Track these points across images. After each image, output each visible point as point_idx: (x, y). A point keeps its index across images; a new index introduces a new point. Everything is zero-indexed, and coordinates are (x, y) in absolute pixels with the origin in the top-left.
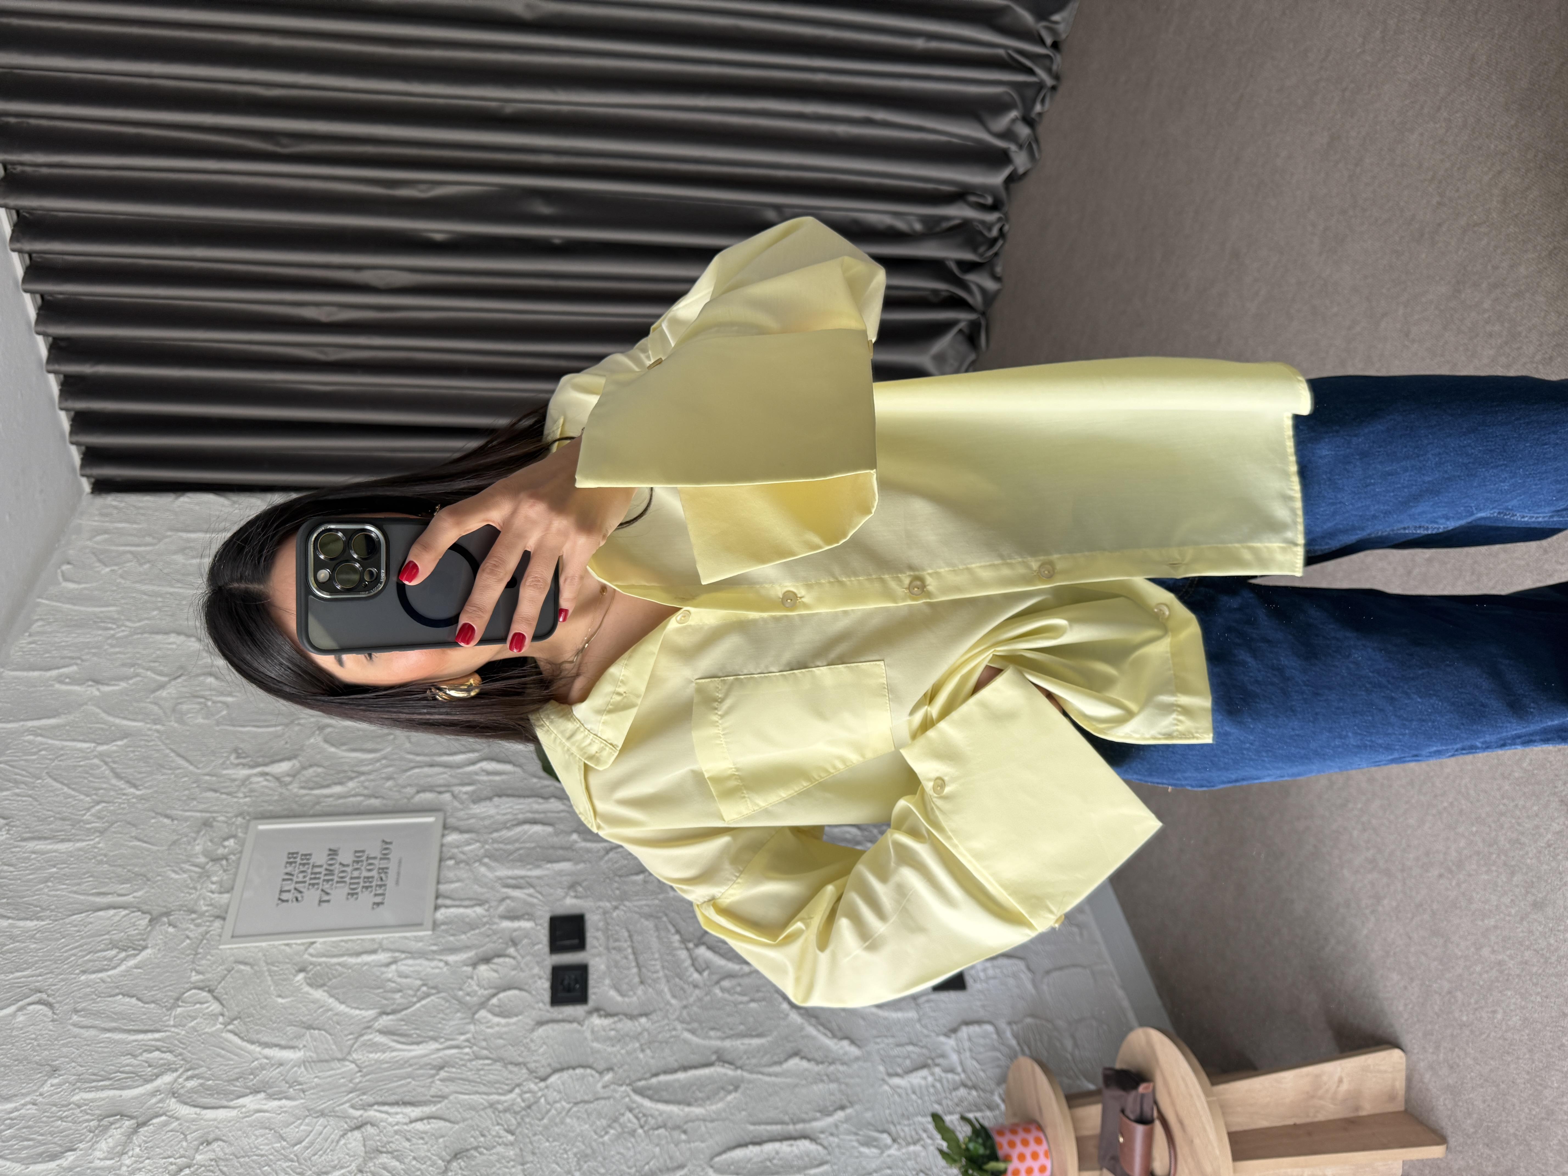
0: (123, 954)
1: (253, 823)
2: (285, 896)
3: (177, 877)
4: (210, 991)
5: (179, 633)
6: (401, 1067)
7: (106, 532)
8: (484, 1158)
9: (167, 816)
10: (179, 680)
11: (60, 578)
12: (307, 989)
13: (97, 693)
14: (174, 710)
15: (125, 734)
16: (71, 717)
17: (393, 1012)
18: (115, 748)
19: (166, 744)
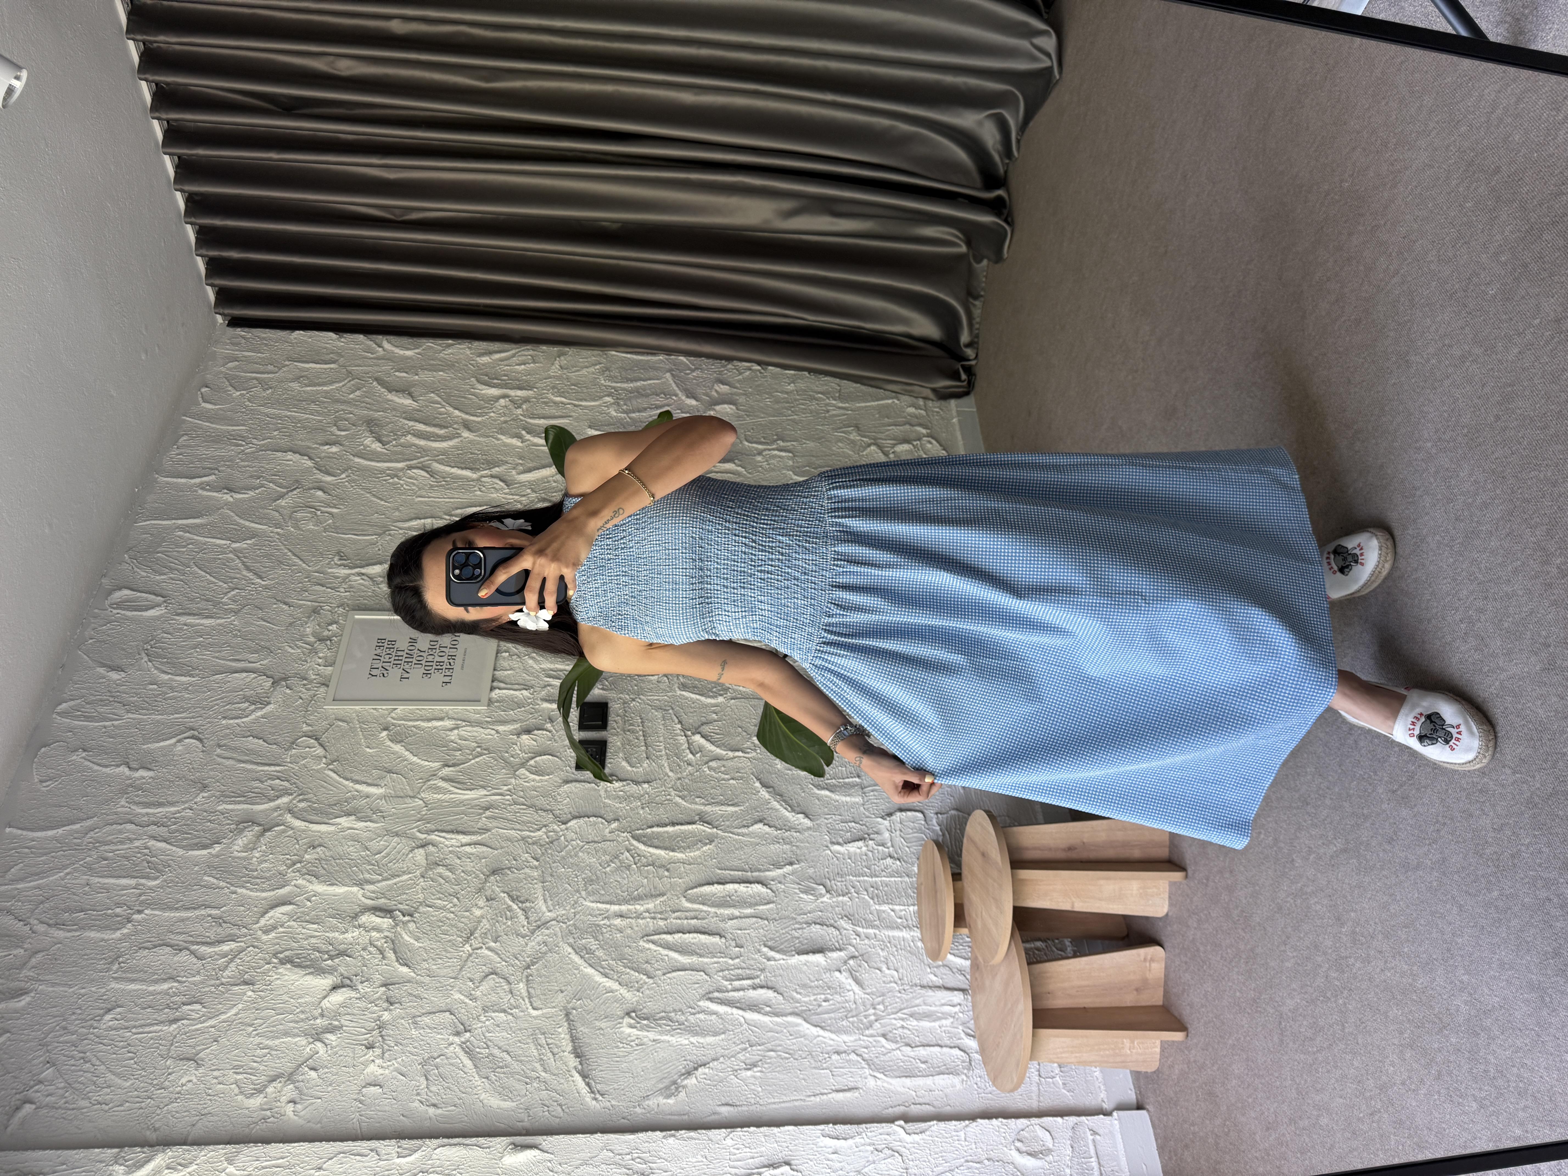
0: (253, 707)
1: (350, 612)
2: (374, 672)
3: (293, 651)
4: (316, 739)
5: (295, 452)
6: (457, 806)
7: (236, 359)
8: (514, 875)
9: (285, 603)
10: (295, 492)
11: (200, 399)
12: (389, 743)
13: (231, 500)
14: (290, 518)
15: (254, 535)
16: (211, 519)
17: (454, 765)
18: (245, 546)
19: (285, 545)
